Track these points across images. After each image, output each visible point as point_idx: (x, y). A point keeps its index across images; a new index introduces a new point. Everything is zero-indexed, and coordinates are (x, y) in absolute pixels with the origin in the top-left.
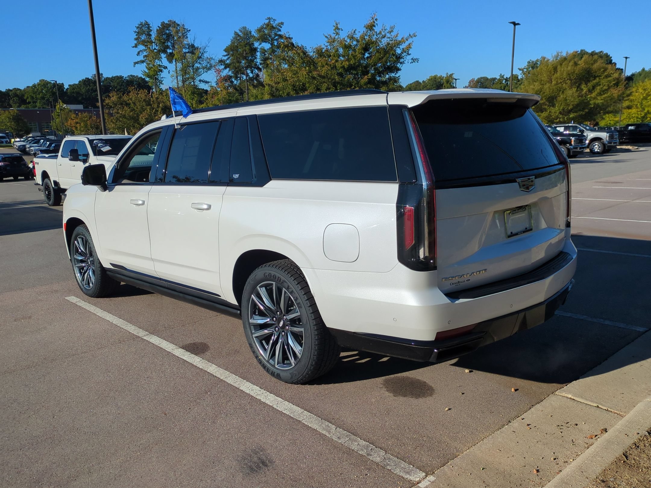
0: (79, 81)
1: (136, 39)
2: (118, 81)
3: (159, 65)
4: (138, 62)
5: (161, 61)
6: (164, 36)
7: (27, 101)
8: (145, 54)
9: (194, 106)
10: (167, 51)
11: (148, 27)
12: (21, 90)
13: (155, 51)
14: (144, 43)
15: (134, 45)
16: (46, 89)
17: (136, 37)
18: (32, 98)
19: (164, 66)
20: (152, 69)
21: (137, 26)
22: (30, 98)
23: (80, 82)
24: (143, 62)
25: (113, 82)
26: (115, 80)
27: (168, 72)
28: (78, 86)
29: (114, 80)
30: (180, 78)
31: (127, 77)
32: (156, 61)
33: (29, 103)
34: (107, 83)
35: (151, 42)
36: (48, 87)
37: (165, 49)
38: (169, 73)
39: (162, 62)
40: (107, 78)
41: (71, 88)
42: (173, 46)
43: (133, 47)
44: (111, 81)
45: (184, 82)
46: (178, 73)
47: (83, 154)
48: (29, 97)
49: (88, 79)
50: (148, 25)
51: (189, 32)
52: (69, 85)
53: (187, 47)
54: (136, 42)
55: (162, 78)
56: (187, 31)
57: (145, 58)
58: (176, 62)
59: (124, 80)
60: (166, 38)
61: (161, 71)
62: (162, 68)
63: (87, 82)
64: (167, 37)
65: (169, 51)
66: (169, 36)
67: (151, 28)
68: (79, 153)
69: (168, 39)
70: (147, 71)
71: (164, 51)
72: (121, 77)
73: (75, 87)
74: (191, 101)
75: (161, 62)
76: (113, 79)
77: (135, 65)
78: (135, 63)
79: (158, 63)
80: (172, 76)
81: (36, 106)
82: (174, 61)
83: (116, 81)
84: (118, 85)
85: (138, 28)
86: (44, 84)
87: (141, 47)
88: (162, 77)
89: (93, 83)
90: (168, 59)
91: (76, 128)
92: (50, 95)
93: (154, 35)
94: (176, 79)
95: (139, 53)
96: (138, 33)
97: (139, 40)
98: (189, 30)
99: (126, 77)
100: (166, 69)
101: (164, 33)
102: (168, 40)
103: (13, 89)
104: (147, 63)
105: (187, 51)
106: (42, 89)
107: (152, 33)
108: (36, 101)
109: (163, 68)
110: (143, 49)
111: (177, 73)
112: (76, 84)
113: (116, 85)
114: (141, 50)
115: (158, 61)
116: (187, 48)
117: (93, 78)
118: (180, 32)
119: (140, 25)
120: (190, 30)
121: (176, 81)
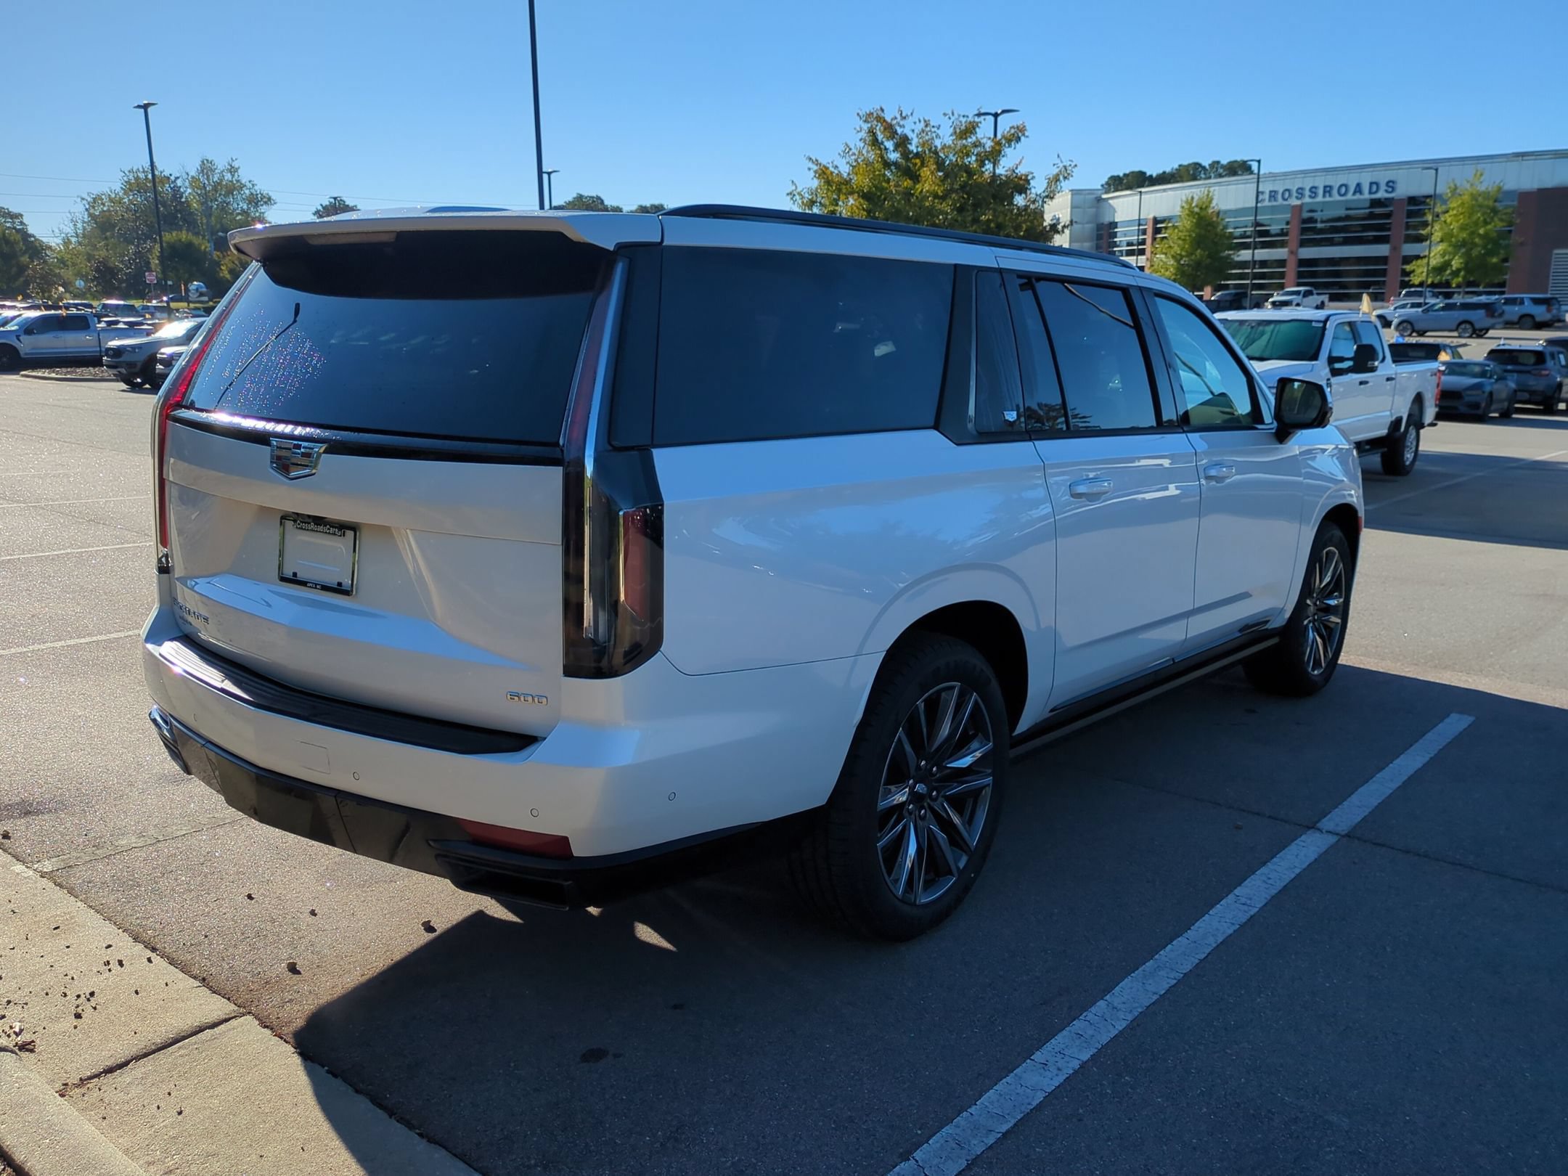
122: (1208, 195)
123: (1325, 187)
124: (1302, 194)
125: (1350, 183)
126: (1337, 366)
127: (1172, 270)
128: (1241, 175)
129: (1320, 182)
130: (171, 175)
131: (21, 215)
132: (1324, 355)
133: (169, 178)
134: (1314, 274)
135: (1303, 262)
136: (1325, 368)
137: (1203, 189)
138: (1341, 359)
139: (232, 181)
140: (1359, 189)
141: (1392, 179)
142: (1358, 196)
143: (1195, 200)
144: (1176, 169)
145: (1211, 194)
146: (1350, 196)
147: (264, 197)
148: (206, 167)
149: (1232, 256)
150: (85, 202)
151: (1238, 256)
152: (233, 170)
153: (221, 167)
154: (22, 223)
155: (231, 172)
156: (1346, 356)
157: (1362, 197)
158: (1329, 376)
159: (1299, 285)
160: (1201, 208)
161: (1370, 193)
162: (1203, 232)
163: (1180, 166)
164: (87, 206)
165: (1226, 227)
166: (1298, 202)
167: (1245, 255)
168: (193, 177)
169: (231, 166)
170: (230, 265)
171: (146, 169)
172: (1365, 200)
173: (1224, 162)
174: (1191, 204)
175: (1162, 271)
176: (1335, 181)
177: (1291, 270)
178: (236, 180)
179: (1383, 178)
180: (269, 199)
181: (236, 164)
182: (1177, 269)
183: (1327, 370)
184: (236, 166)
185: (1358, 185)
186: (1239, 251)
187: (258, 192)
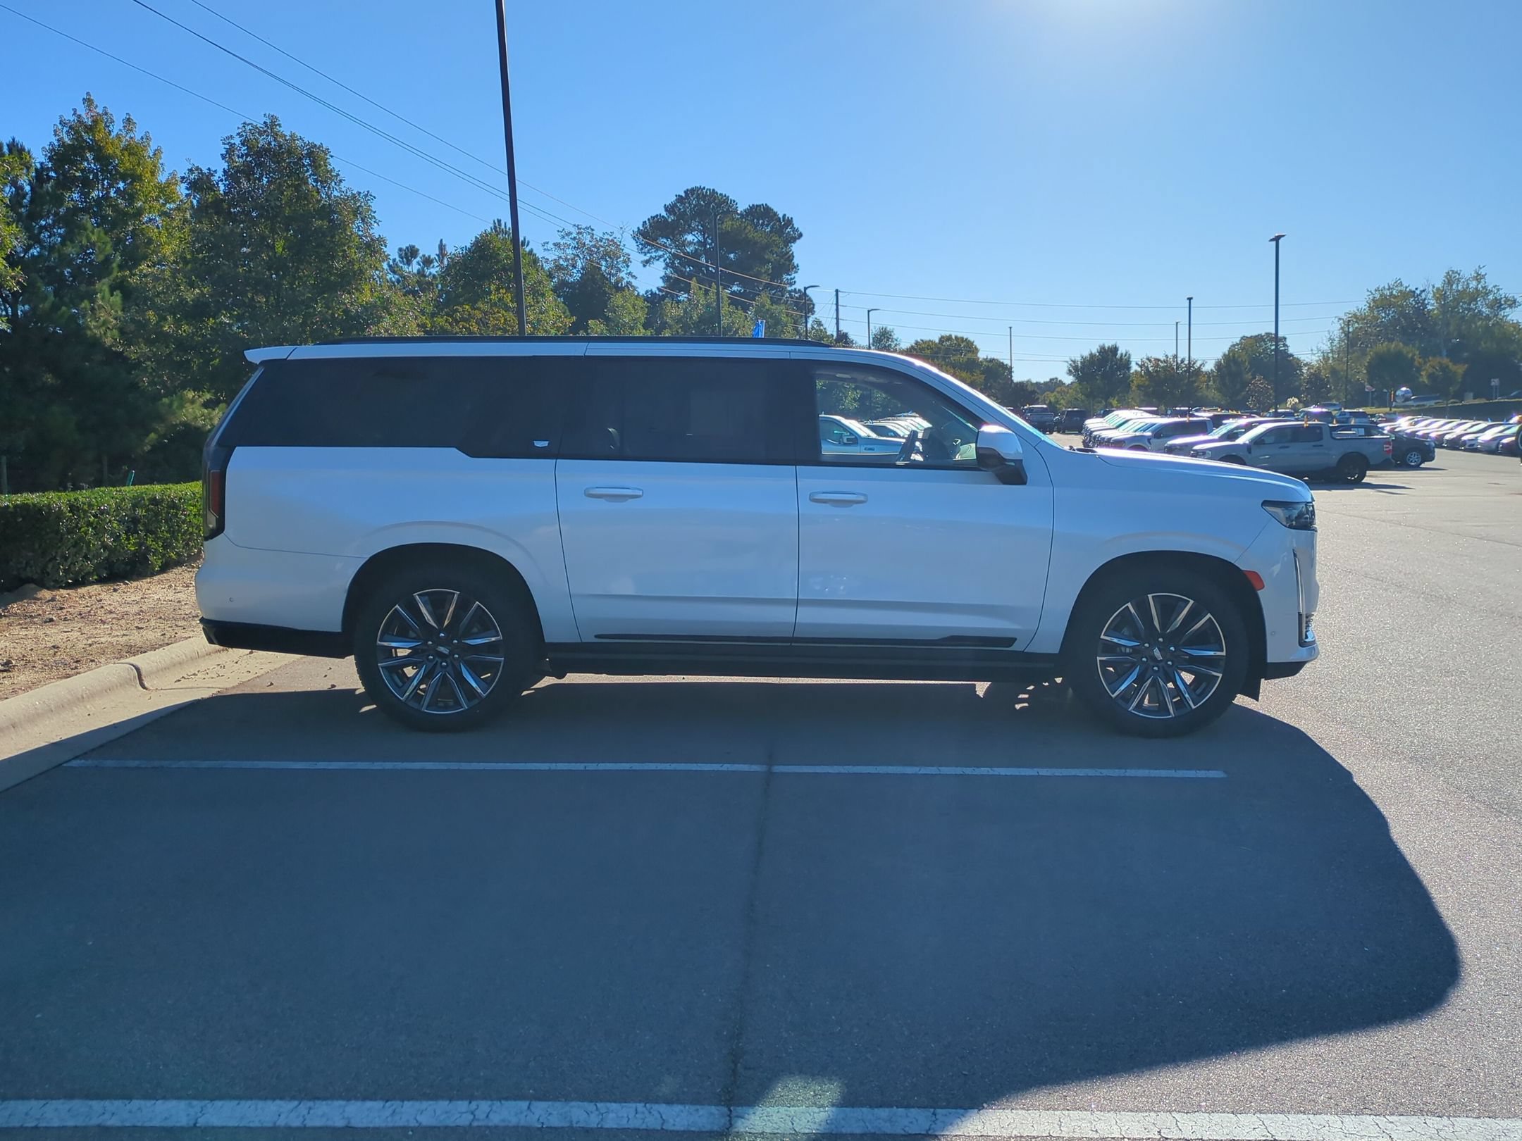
130: (1417, 289)
131: (1285, 339)
133: (1414, 292)
139: (1476, 289)
147: (1509, 300)
148: (1450, 279)
150: (1342, 321)
152: (1479, 277)
153: (1467, 276)
154: (1285, 345)
155: (1477, 280)
164: (1343, 325)
168: (1438, 289)
169: (1478, 273)
170: (1430, 370)
171: (1391, 287)
178: (1482, 287)
180: (1515, 301)
181: (1482, 272)
184: (1483, 273)
187: (1503, 296)
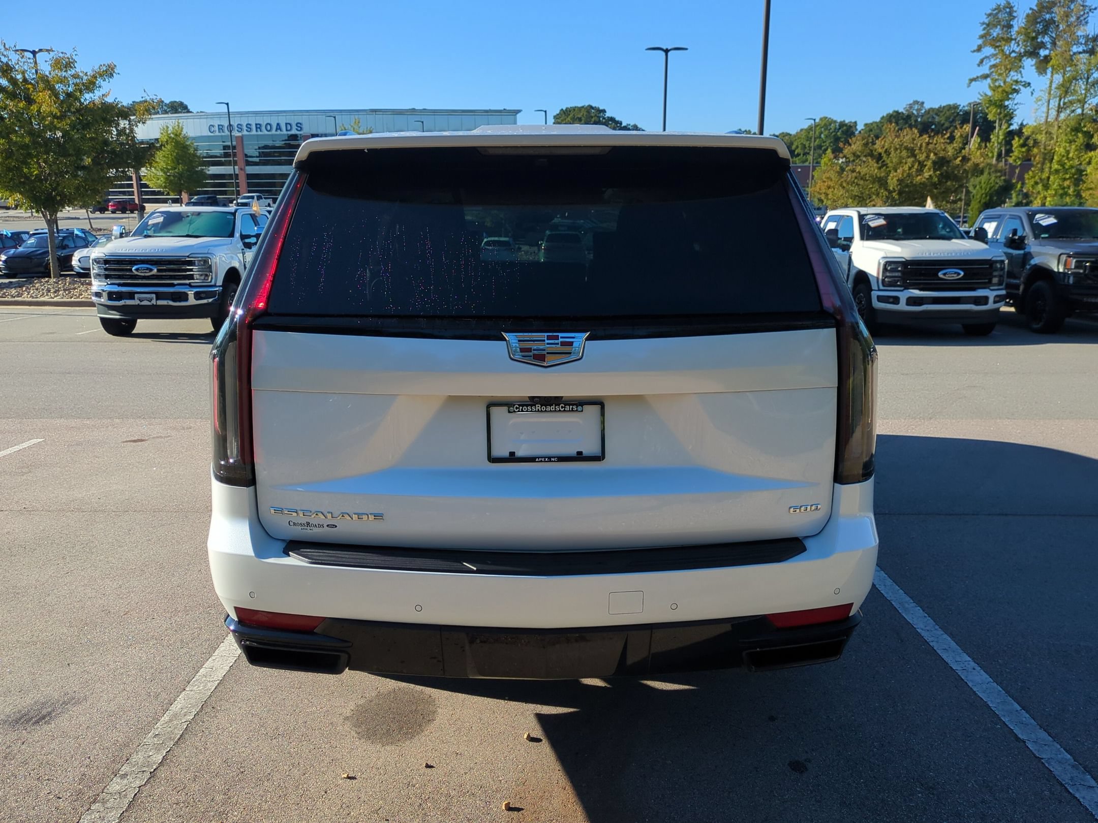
0: (881, 116)
1: (981, 37)
2: (948, 113)
3: (1017, 82)
4: (978, 77)
5: (1021, 72)
6: (1038, 25)
7: (796, 153)
8: (993, 62)
9: (1071, 155)
10: (1038, 53)
11: (1010, 12)
12: (791, 135)
13: (1013, 55)
14: (995, 43)
15: (976, 48)
16: (827, 132)
17: (983, 33)
18: (804, 147)
19: (1024, 82)
20: (1000, 90)
21: (990, 11)
22: (799, 148)
23: (883, 118)
24: (985, 77)
25: (938, 116)
26: (944, 113)
27: (1030, 94)
28: (877, 126)
29: (942, 112)
30: (1054, 103)
31: (967, 106)
32: (1012, 73)
33: (798, 155)
34: (928, 118)
35: (1009, 40)
36: (831, 129)
37: (1035, 49)
38: (1032, 93)
39: (1022, 75)
40: (932, 109)
41: (868, 129)
42: (1054, 44)
43: (974, 51)
44: (937, 114)
45: (1060, 110)
46: (1052, 92)
47: (844, 238)
48: (800, 146)
49: (897, 112)
50: (1011, 8)
51: (1093, 12)
52: (866, 125)
53: (1083, 42)
54: (980, 42)
55: (1015, 104)
56: (1090, 10)
57: (993, 70)
58: (1052, 73)
59: (961, 111)
60: (1041, 29)
61: (1017, 91)
62: (1021, 87)
63: (894, 117)
64: (1044, 27)
65: (1043, 53)
66: (1048, 25)
67: (1015, 14)
68: (840, 236)
69: (1046, 30)
70: (990, 93)
71: (1033, 54)
72: (956, 107)
73: (874, 127)
74: (1067, 145)
75: (1019, 75)
76: (939, 111)
77: (970, 83)
78: (972, 80)
79: (1015, 78)
80: (1038, 100)
81: (806, 160)
82: (1049, 71)
83: (946, 113)
84: (946, 120)
85: (990, 15)
86: (825, 125)
87: (988, 51)
88: (1015, 102)
89: (904, 119)
90: (1037, 68)
91: (827, 195)
92: (831, 142)
93: (1019, 23)
94: (1046, 104)
95: (982, 61)
96: (988, 25)
97: (988, 37)
98: (1093, 7)
99: (964, 107)
100: (1029, 87)
101: (1039, 20)
102: (1045, 32)
103: (780, 134)
104: (992, 79)
105: (1080, 49)
106: (821, 133)
107: (1014, 23)
108: (808, 151)
109: (1023, 85)
110: (990, 53)
111: (1050, 93)
112: (876, 123)
113: (942, 122)
114: (988, 55)
115: (1015, 73)
116: (1081, 44)
117: (907, 111)
118: (1073, 15)
119: (994, 10)
120: (1095, 9)
121: (1045, 109)
122: (178, 126)
123: (256, 124)
124: (241, 129)
125: (272, 123)
126: (247, 241)
127: (162, 179)
128: (181, 112)
129: (253, 121)
132: (237, 235)
134: (258, 185)
135: (249, 176)
136: (239, 243)
137: (174, 121)
138: (249, 237)
140: (279, 127)
141: (300, 122)
142: (279, 132)
143: (171, 128)
144: (131, 104)
145: (181, 125)
146: (274, 132)
149: (205, 171)
151: (209, 170)
156: (252, 234)
157: (282, 133)
158: (243, 247)
159: (249, 192)
160: (176, 135)
161: (287, 130)
162: (180, 153)
163: (133, 102)
165: (196, 150)
166: (240, 134)
167: (213, 170)
172: (284, 135)
173: (167, 101)
174: (167, 131)
175: (155, 180)
176: (263, 121)
177: (243, 181)
179: (293, 120)
182: (166, 179)
183: (241, 244)
185: (278, 124)
186: (209, 167)
